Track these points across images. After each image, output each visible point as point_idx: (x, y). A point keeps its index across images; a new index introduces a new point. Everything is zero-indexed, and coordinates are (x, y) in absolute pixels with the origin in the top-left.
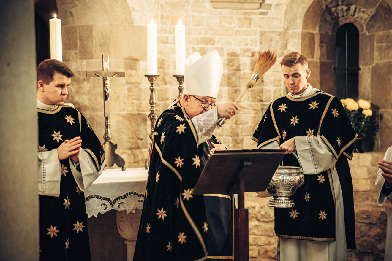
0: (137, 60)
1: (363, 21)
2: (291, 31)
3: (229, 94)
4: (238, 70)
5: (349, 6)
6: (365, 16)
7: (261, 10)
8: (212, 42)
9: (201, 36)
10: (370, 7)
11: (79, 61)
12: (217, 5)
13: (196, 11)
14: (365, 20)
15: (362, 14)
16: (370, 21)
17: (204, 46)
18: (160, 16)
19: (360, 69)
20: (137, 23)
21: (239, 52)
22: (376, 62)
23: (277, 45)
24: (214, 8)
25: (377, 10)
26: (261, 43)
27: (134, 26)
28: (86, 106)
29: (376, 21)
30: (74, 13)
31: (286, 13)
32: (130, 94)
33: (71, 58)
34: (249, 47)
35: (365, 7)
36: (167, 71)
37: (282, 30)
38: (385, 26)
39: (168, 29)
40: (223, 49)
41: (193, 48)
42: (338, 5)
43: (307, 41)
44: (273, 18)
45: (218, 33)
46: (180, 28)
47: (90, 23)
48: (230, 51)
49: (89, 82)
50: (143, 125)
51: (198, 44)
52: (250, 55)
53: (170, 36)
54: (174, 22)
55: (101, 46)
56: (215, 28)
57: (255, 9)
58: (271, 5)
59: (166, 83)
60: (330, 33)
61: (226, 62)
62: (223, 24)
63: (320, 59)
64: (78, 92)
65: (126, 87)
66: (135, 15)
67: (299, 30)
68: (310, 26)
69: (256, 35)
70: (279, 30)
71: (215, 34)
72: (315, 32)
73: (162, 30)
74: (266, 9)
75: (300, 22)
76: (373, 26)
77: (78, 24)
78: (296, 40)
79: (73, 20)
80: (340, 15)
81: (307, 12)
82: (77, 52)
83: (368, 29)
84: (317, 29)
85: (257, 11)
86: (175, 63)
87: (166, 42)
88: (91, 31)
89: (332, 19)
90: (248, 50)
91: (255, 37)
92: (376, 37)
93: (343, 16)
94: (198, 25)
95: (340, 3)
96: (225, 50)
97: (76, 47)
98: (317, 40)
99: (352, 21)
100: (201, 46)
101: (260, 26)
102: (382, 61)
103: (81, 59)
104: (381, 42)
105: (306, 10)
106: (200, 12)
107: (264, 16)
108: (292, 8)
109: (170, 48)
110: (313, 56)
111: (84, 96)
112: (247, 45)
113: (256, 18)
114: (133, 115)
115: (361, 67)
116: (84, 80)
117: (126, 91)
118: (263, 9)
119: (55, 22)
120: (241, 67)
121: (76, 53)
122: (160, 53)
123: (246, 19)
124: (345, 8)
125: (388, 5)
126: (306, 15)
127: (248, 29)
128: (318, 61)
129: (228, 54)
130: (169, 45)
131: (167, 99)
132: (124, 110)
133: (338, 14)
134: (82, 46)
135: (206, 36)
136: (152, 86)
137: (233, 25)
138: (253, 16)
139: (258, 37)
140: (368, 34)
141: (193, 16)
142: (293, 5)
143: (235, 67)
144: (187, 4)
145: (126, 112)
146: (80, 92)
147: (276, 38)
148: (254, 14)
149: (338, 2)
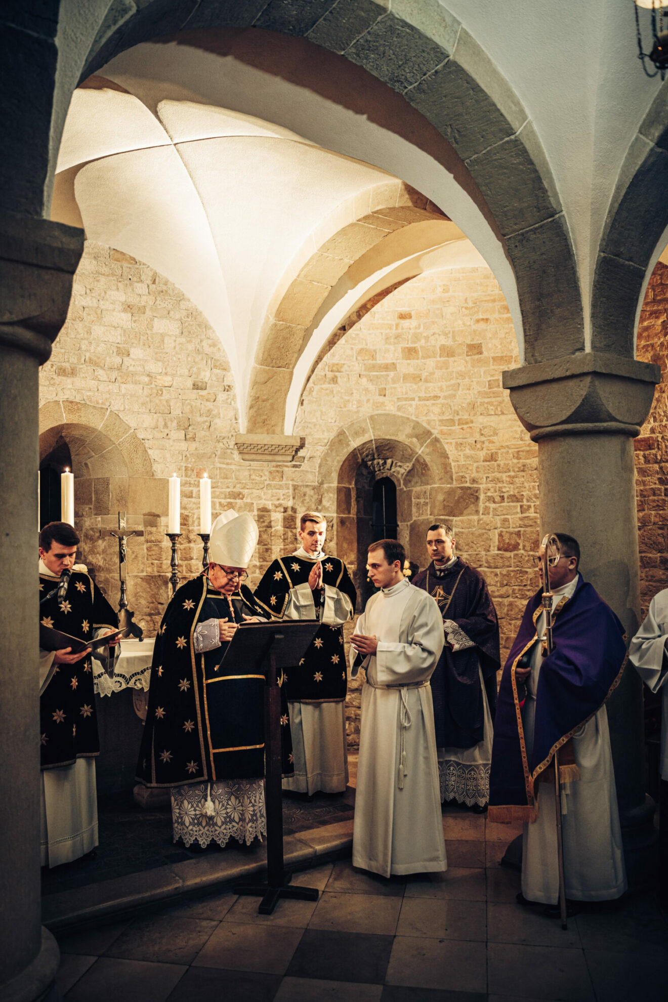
0: (158, 516)
1: (400, 476)
2: (325, 486)
3: (259, 553)
4: (270, 526)
5: (385, 459)
6: (402, 471)
7: (294, 463)
8: (241, 496)
9: (228, 490)
10: (407, 462)
11: (93, 517)
12: (247, 457)
13: (223, 463)
14: (402, 475)
15: (398, 469)
16: (407, 475)
17: (232, 501)
18: (184, 468)
19: (398, 526)
20: (159, 475)
21: (270, 507)
22: (414, 518)
23: (311, 500)
24: (243, 459)
25: (413, 465)
26: (294, 498)
27: (155, 479)
28: (100, 566)
29: (413, 476)
30: (89, 465)
31: (320, 466)
32: (150, 553)
33: (84, 513)
34: (281, 502)
35: (401, 462)
36: (191, 528)
37: (316, 484)
38: (422, 482)
39: (192, 482)
40: (253, 504)
41: (220, 504)
42: (374, 459)
43: (343, 495)
44: (307, 472)
45: (248, 487)
46: (206, 482)
47: (107, 476)
48: (260, 507)
49: (105, 540)
50: (163, 588)
51: (225, 498)
52: (282, 510)
53: (195, 490)
54: (199, 475)
55: (118, 501)
56: (244, 481)
57: (287, 462)
58: (304, 458)
59: (190, 542)
60: (367, 487)
61: (257, 519)
62: (253, 477)
63: (357, 515)
64: (92, 551)
65: (145, 547)
66: (155, 467)
67: (335, 484)
68: (346, 480)
69: (288, 489)
70: (313, 484)
71: (244, 488)
72: (351, 487)
73: (186, 483)
74: (300, 462)
75: (335, 476)
76: (410, 481)
77: (93, 476)
78: (331, 495)
79: (88, 472)
80: (376, 469)
81: (342, 466)
82: (92, 506)
83: (405, 484)
84: (353, 483)
85: (289, 464)
86: (199, 518)
87: (191, 497)
88: (108, 484)
89: (369, 473)
90: (280, 505)
91: (287, 491)
92: (414, 492)
93: (380, 470)
94: (226, 477)
95: (376, 457)
96: (255, 505)
97: (90, 502)
98: (353, 494)
99: (389, 475)
100: (229, 500)
101: (293, 480)
102: (420, 518)
103: (96, 514)
104: (418, 498)
105: (341, 463)
106: (227, 464)
107: (297, 469)
108: (327, 461)
109: (194, 503)
110: (349, 513)
111: (98, 555)
112: (278, 499)
113: (288, 471)
114: (152, 577)
115: (399, 523)
116: (99, 538)
117: (145, 550)
118: (296, 462)
119: (67, 477)
120: (273, 524)
121: (90, 508)
122: (183, 507)
123: (278, 471)
124: (381, 462)
125: (424, 461)
126: (341, 469)
127: (281, 483)
128: (355, 516)
129: (259, 510)
130: (193, 500)
131: (191, 559)
132: (142, 571)
133: (374, 468)
134: (98, 500)
135: (234, 490)
136: (173, 546)
137: (264, 478)
138: (286, 469)
139: (291, 491)
140: (405, 489)
141: (220, 469)
142: (328, 459)
143: (266, 524)
144: (214, 455)
145: (145, 574)
146: (94, 552)
147: (310, 492)
148: (286, 466)
149: (374, 456)
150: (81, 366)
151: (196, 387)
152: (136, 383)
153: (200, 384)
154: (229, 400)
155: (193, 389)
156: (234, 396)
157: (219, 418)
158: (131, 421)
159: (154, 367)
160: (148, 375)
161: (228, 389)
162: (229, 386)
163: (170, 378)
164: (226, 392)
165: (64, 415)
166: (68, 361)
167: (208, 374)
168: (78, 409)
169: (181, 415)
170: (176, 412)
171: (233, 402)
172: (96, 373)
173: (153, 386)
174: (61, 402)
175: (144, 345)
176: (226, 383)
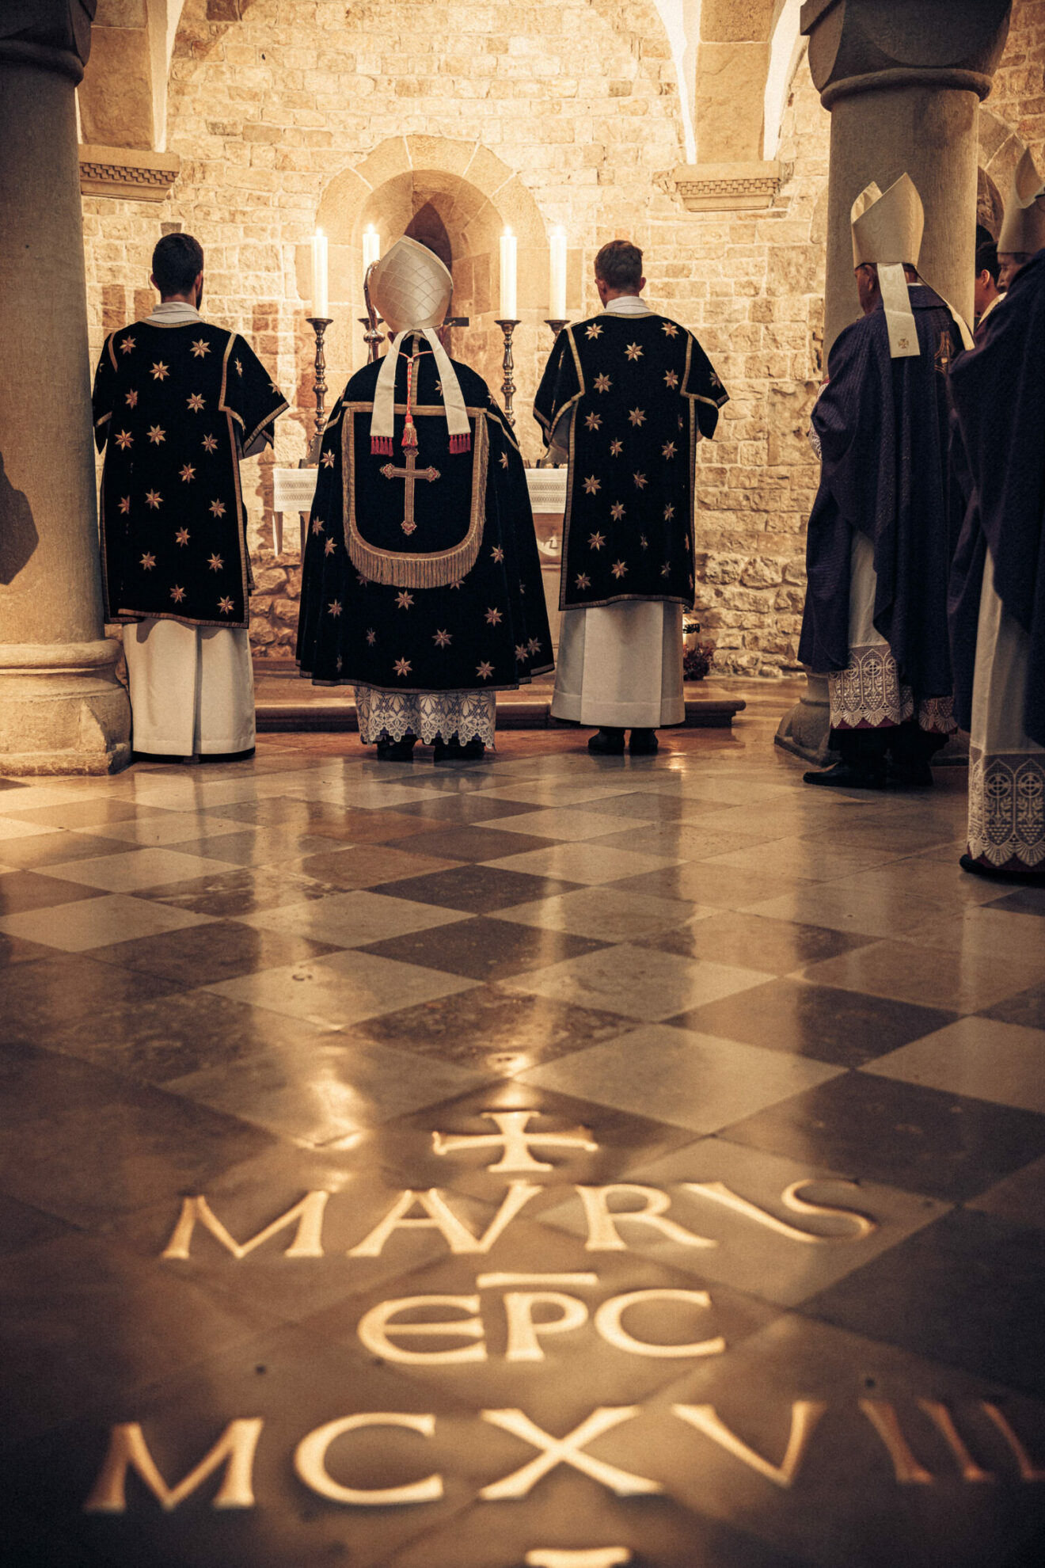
4: (731, 320)
7: (774, 209)
8: (685, 272)
9: (665, 263)
12: (694, 204)
13: (658, 219)
17: (671, 280)
18: (594, 231)
21: (732, 288)
23: (798, 271)
24: (690, 210)
26: (771, 270)
30: (468, 236)
31: (815, 212)
34: (750, 277)
37: (810, 243)
40: (704, 283)
44: (795, 223)
45: (697, 256)
47: (487, 251)
48: (716, 288)
52: (752, 292)
56: (692, 247)
57: (762, 208)
58: (788, 198)
62: (706, 238)
69: (763, 254)
70: (803, 243)
71: (690, 258)
74: (782, 206)
77: (474, 254)
79: (467, 248)
82: (472, 301)
85: (766, 211)
88: (488, 264)
90: (750, 284)
91: (760, 259)
94: (663, 242)
96: (707, 285)
97: (470, 294)
100: (666, 280)
101: (772, 239)
103: (476, 312)
106: (665, 219)
107: (779, 220)
112: (746, 274)
113: (765, 224)
118: (777, 206)
123: (746, 226)
134: (479, 291)
135: (675, 262)
137: (724, 239)
138: (761, 221)
139: (767, 259)
141: (653, 227)
148: (761, 216)
150: (435, 78)
151: (615, 92)
152: (518, 96)
153: (621, 86)
154: (669, 110)
155: (610, 96)
156: (678, 100)
157: (653, 141)
158: (513, 161)
159: (549, 67)
160: (539, 82)
161: (666, 90)
162: (669, 85)
163: (573, 82)
164: (663, 96)
165: (410, 158)
166: (413, 72)
167: (634, 65)
168: (430, 147)
169: (591, 142)
170: (585, 138)
171: (675, 113)
172: (456, 86)
173: (547, 98)
174: (405, 139)
175: (530, 29)
176: (664, 80)
